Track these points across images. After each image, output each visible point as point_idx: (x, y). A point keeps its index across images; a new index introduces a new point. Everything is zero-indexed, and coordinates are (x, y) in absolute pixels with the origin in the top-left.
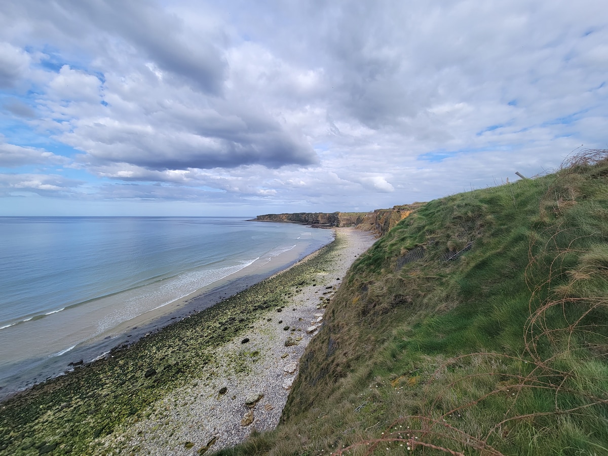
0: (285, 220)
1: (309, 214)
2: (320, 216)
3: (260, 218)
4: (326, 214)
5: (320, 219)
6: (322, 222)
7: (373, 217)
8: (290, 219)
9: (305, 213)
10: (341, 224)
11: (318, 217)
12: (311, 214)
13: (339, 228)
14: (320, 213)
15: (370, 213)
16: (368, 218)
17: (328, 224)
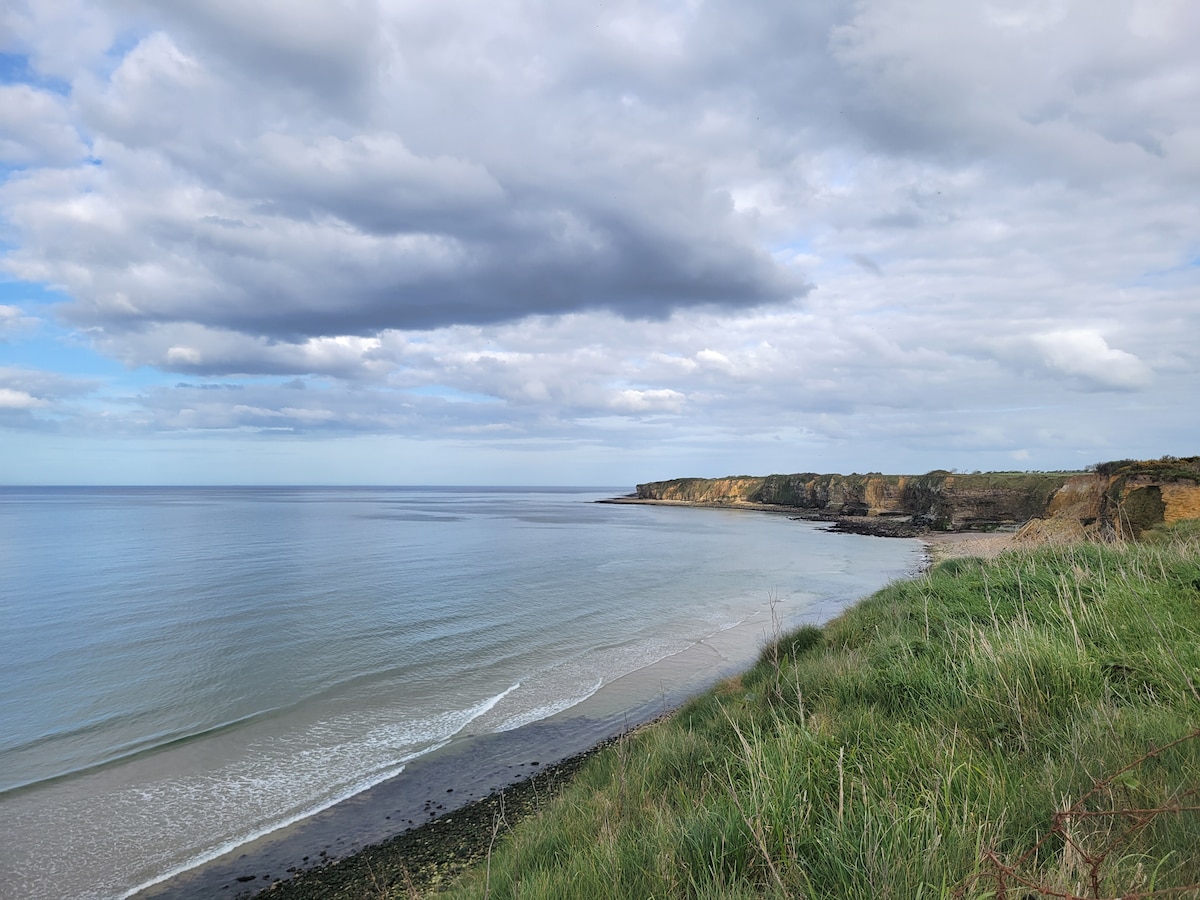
0: (738, 501)
1: (828, 478)
2: (870, 488)
3: (646, 493)
4: (893, 480)
5: (869, 497)
6: (879, 511)
7: (1092, 494)
8: (756, 497)
9: (810, 476)
10: (958, 517)
11: (861, 490)
12: (838, 478)
13: (947, 537)
14: (870, 476)
15: (1078, 477)
16: (1073, 499)
17: (904, 519)
